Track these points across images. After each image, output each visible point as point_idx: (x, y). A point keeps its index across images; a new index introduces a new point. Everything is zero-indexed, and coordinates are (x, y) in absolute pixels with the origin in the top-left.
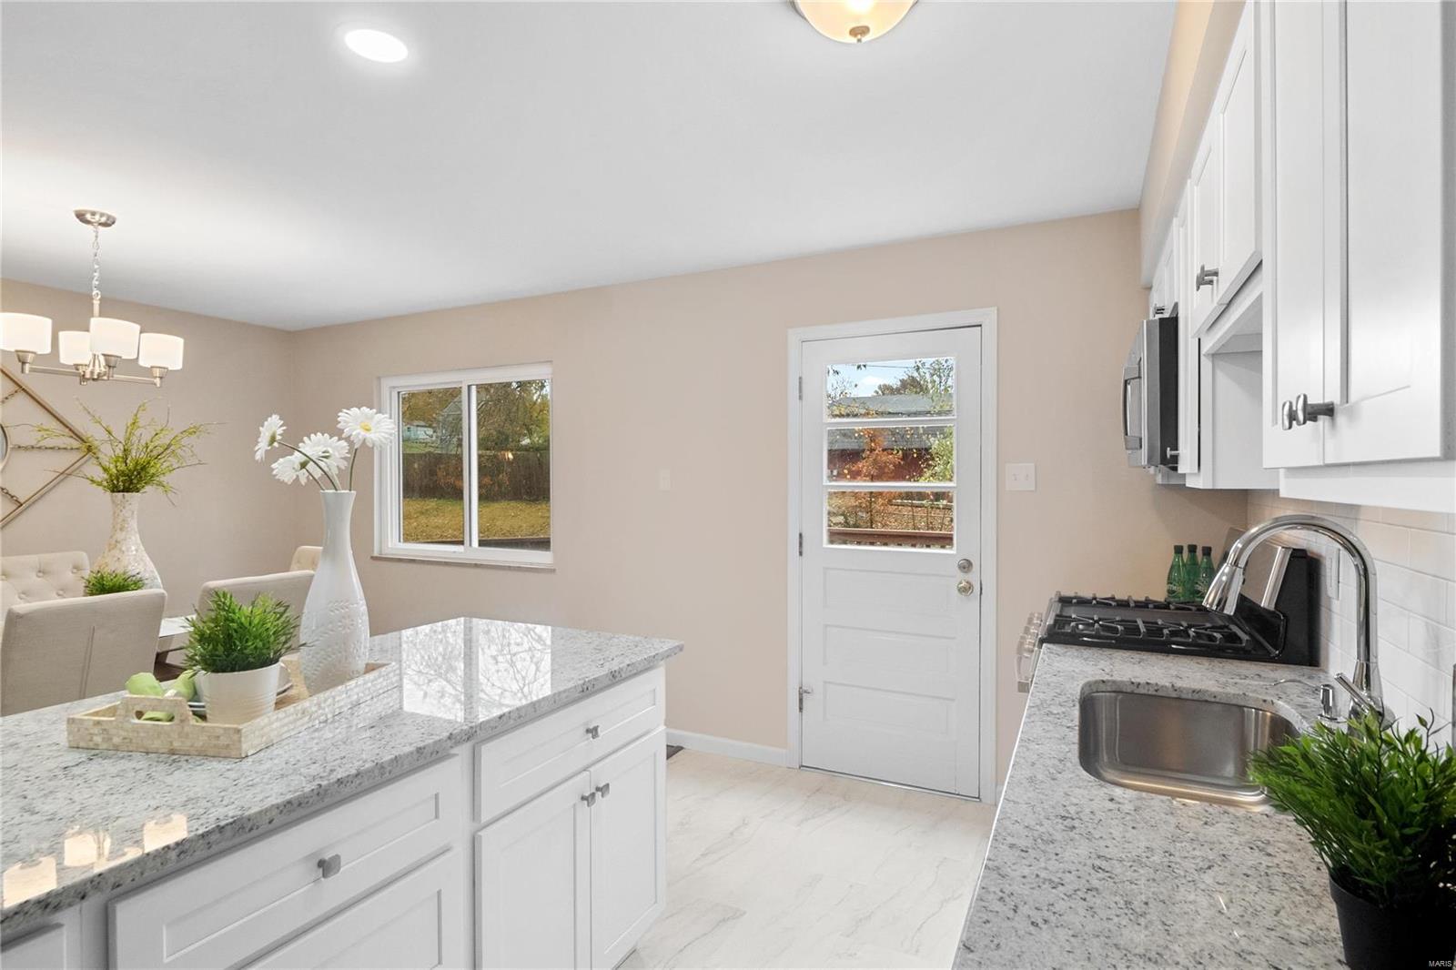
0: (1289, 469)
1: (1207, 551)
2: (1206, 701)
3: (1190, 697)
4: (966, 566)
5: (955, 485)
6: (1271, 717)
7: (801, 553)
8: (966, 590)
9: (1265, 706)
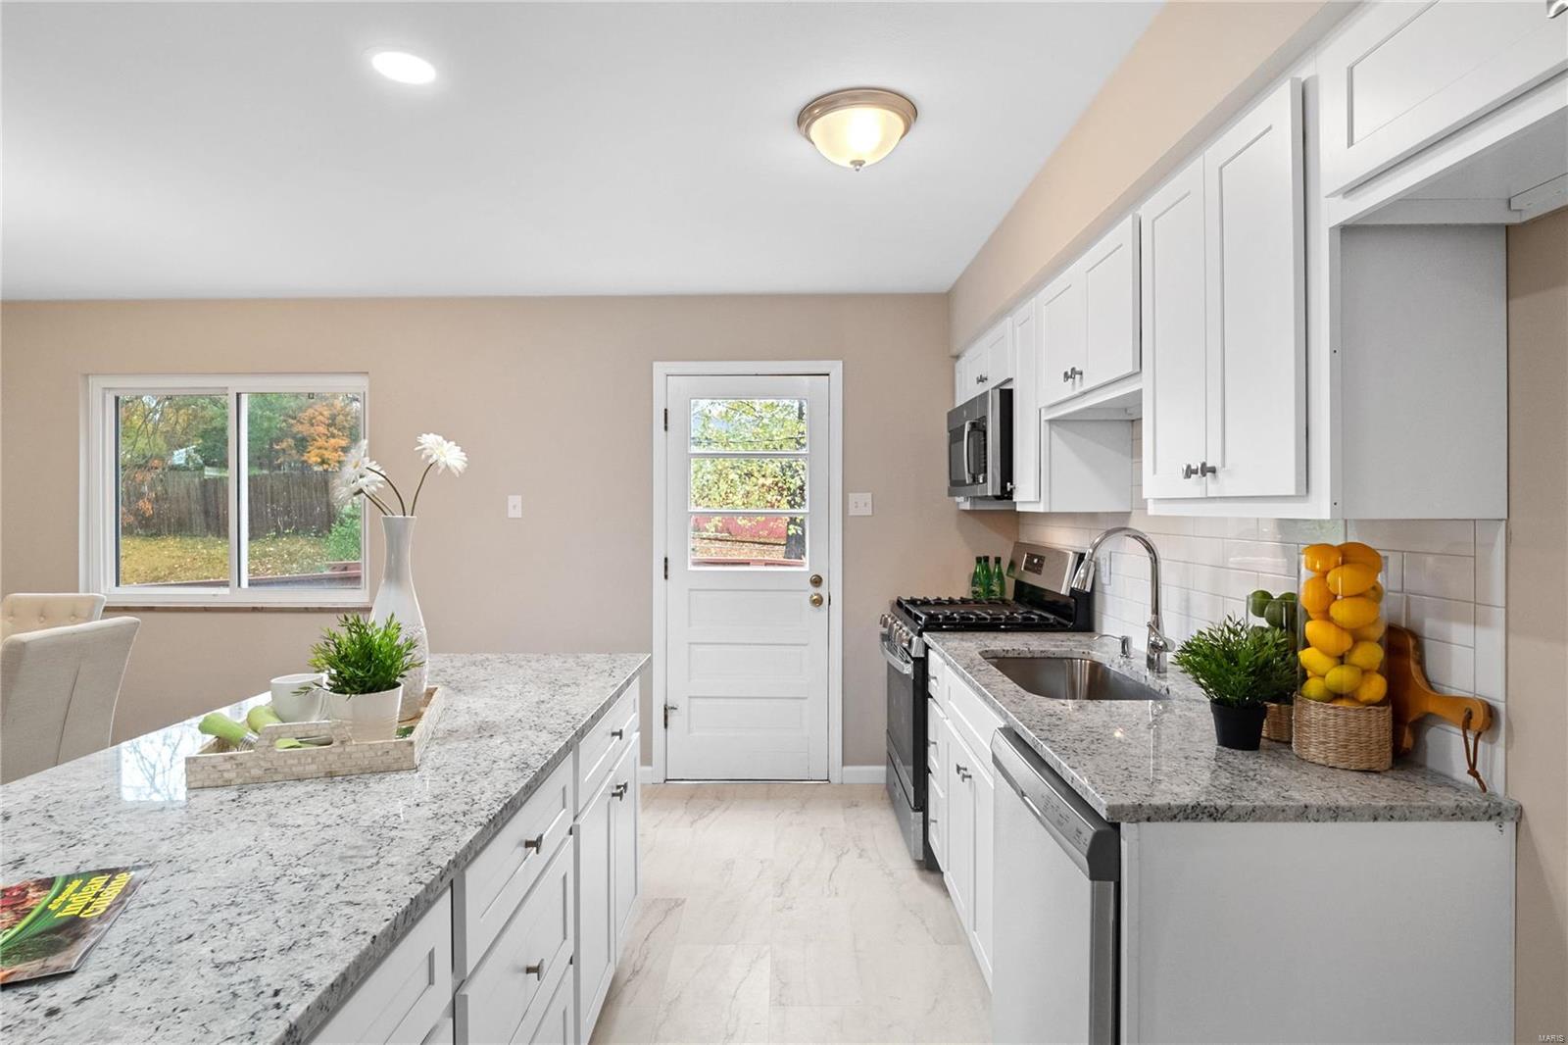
0: (1155, 499)
1: (998, 560)
2: (1049, 658)
3: (1039, 656)
4: (817, 581)
5: (807, 511)
6: (1090, 664)
7: (666, 577)
8: (817, 602)
9: (1084, 656)
